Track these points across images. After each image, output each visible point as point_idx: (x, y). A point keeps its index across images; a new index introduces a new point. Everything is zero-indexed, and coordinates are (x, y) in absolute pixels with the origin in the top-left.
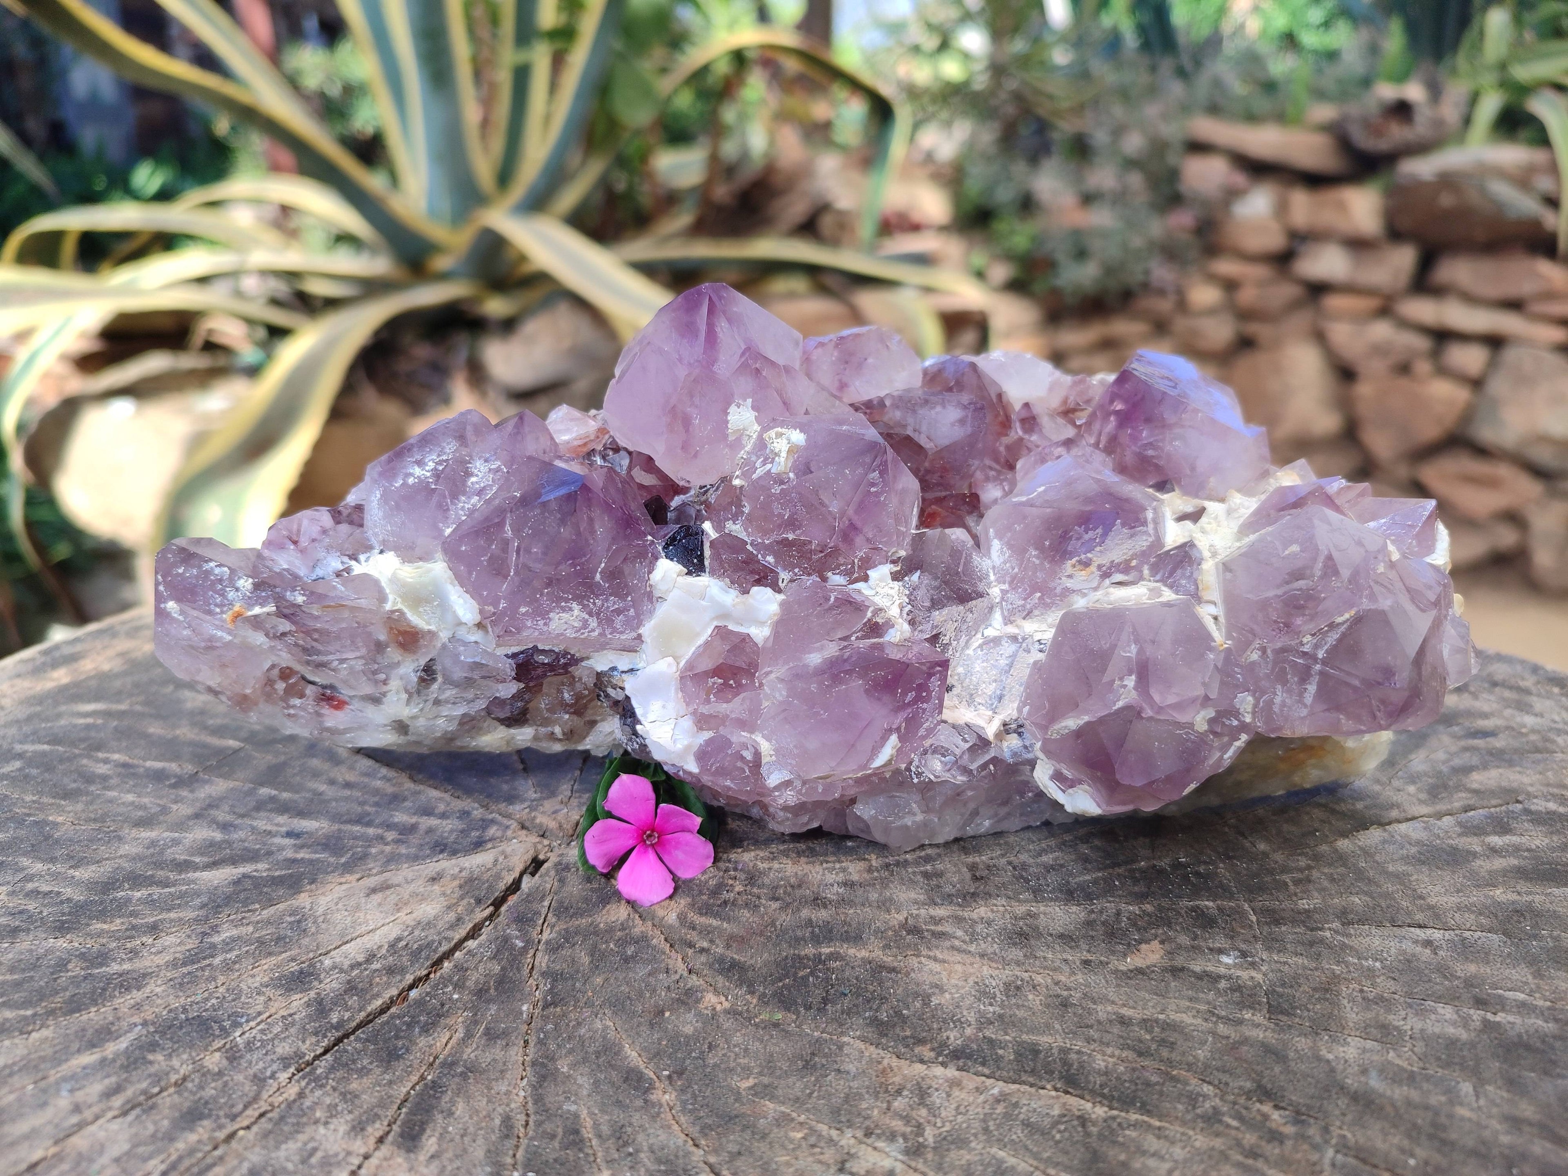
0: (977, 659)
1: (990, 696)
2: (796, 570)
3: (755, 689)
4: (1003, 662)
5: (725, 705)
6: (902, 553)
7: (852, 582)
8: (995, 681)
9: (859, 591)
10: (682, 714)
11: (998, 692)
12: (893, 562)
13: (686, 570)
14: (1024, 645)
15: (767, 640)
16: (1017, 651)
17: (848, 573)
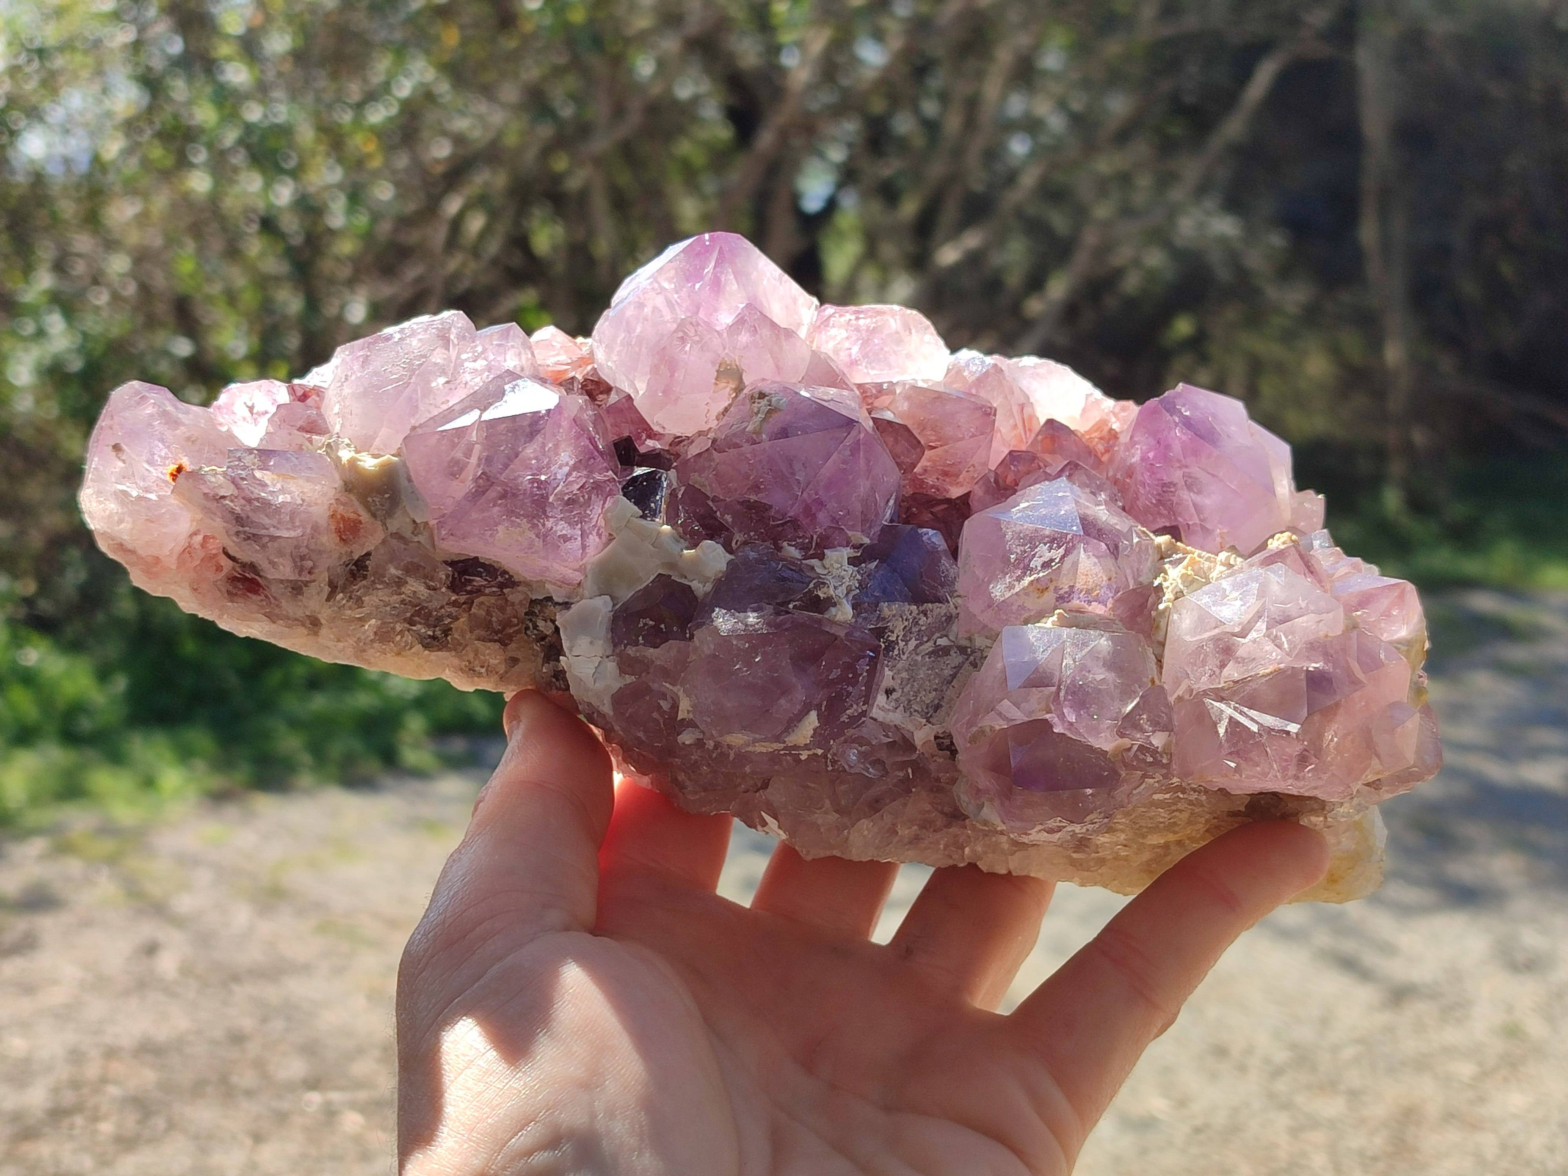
0: (923, 665)
1: (928, 704)
2: (752, 534)
3: (684, 639)
4: (947, 672)
5: (652, 650)
6: (867, 541)
7: (806, 558)
8: (935, 690)
9: (813, 568)
10: (607, 654)
11: (936, 702)
12: (854, 547)
13: (641, 513)
14: (972, 658)
15: (706, 594)
16: (963, 663)
17: (804, 548)
